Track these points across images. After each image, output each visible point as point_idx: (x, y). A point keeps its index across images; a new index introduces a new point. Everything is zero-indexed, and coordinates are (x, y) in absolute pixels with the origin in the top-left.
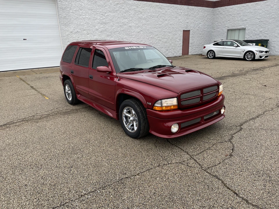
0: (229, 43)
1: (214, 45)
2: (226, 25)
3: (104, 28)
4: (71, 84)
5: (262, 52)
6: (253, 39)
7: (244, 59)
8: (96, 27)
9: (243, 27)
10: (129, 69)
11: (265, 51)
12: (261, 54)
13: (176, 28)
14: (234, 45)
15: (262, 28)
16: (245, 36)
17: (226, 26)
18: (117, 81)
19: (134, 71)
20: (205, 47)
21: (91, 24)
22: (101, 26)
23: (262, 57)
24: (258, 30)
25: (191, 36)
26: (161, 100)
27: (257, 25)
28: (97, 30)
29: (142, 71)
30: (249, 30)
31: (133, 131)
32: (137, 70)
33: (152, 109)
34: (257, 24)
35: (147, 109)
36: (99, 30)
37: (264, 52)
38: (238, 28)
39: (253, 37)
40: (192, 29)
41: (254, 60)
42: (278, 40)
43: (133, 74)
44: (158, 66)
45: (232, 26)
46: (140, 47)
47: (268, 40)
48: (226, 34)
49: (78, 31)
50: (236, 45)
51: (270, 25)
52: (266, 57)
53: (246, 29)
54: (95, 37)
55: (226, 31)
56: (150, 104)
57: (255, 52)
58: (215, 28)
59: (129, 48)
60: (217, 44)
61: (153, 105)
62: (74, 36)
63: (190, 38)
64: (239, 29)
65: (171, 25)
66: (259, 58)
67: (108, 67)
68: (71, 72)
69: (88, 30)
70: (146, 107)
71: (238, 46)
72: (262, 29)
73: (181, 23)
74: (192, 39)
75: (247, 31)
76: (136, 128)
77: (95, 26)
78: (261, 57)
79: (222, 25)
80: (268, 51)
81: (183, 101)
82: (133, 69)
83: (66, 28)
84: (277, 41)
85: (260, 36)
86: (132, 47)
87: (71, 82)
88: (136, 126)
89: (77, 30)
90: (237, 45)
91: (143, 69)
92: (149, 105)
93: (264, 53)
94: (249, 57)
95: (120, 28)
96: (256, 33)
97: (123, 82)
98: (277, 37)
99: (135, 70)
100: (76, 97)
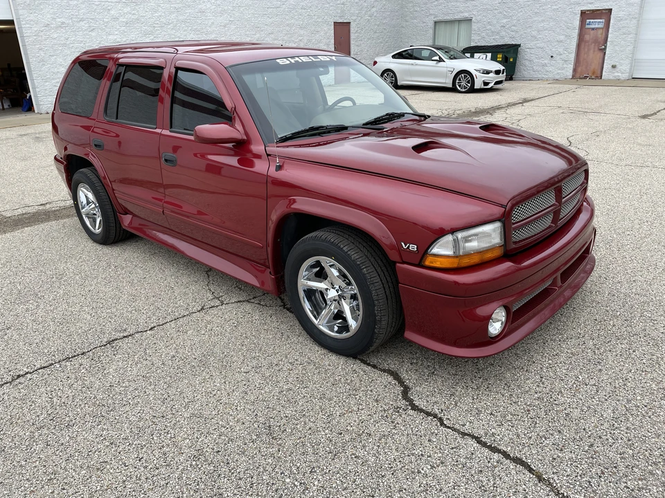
0: (425, 54)
1: (394, 57)
2: (431, 12)
3: (134, 14)
4: (98, 184)
5: (488, 72)
6: (487, 44)
7: (453, 90)
8: (112, 12)
9: (466, 15)
10: (307, 128)
11: (494, 70)
12: (487, 78)
13: (316, 17)
14: (433, 59)
15: (505, 17)
16: (471, 37)
17: (431, 14)
18: (273, 172)
19: (319, 134)
20: (375, 63)
21: (97, 3)
22: (125, 10)
23: (489, 83)
24: (497, 22)
25: (352, 36)
26: (453, 231)
27: (496, 12)
28: (116, 19)
29: (344, 134)
30: (478, 22)
31: (344, 335)
32: (329, 132)
33: (420, 265)
34: (496, 9)
35: (398, 264)
36: (121, 19)
37: (491, 72)
38: (456, 17)
39: (487, 39)
40: (355, 21)
41: (472, 90)
42: (538, 45)
43: (319, 145)
44: (387, 114)
45: (443, 14)
46: (322, 58)
47: (519, 45)
48: (431, 31)
49: (63, 23)
50: (437, 58)
51: (521, 11)
52: (497, 83)
53: (473, 19)
54: (110, 37)
55: (431, 24)
56: (413, 247)
57: (474, 73)
58: (407, 18)
59: (288, 62)
60: (400, 56)
61: (424, 252)
62: (55, 36)
63: (352, 42)
64: (459, 21)
65: (304, 9)
66: (483, 87)
67: (232, 126)
68: (96, 145)
69: (92, 19)
70: (393, 256)
71: (441, 60)
72: (505, 21)
73: (328, 6)
74: (357, 44)
75: (474, 26)
76: (353, 324)
77: (109, 10)
78: (486, 84)
79: (422, 10)
80: (500, 71)
81: (518, 228)
82: (317, 128)
83: (32, 15)
84: (537, 47)
85: (502, 37)
86: (297, 59)
87: (98, 177)
88: (355, 319)
89: (63, 20)
90: (440, 58)
91: (345, 128)
92: (408, 250)
93: (492, 75)
94: (463, 83)
95: (175, 15)
96: (493, 29)
97: (293, 174)
98: (536, 38)
99: (324, 133)
100: (118, 223)
